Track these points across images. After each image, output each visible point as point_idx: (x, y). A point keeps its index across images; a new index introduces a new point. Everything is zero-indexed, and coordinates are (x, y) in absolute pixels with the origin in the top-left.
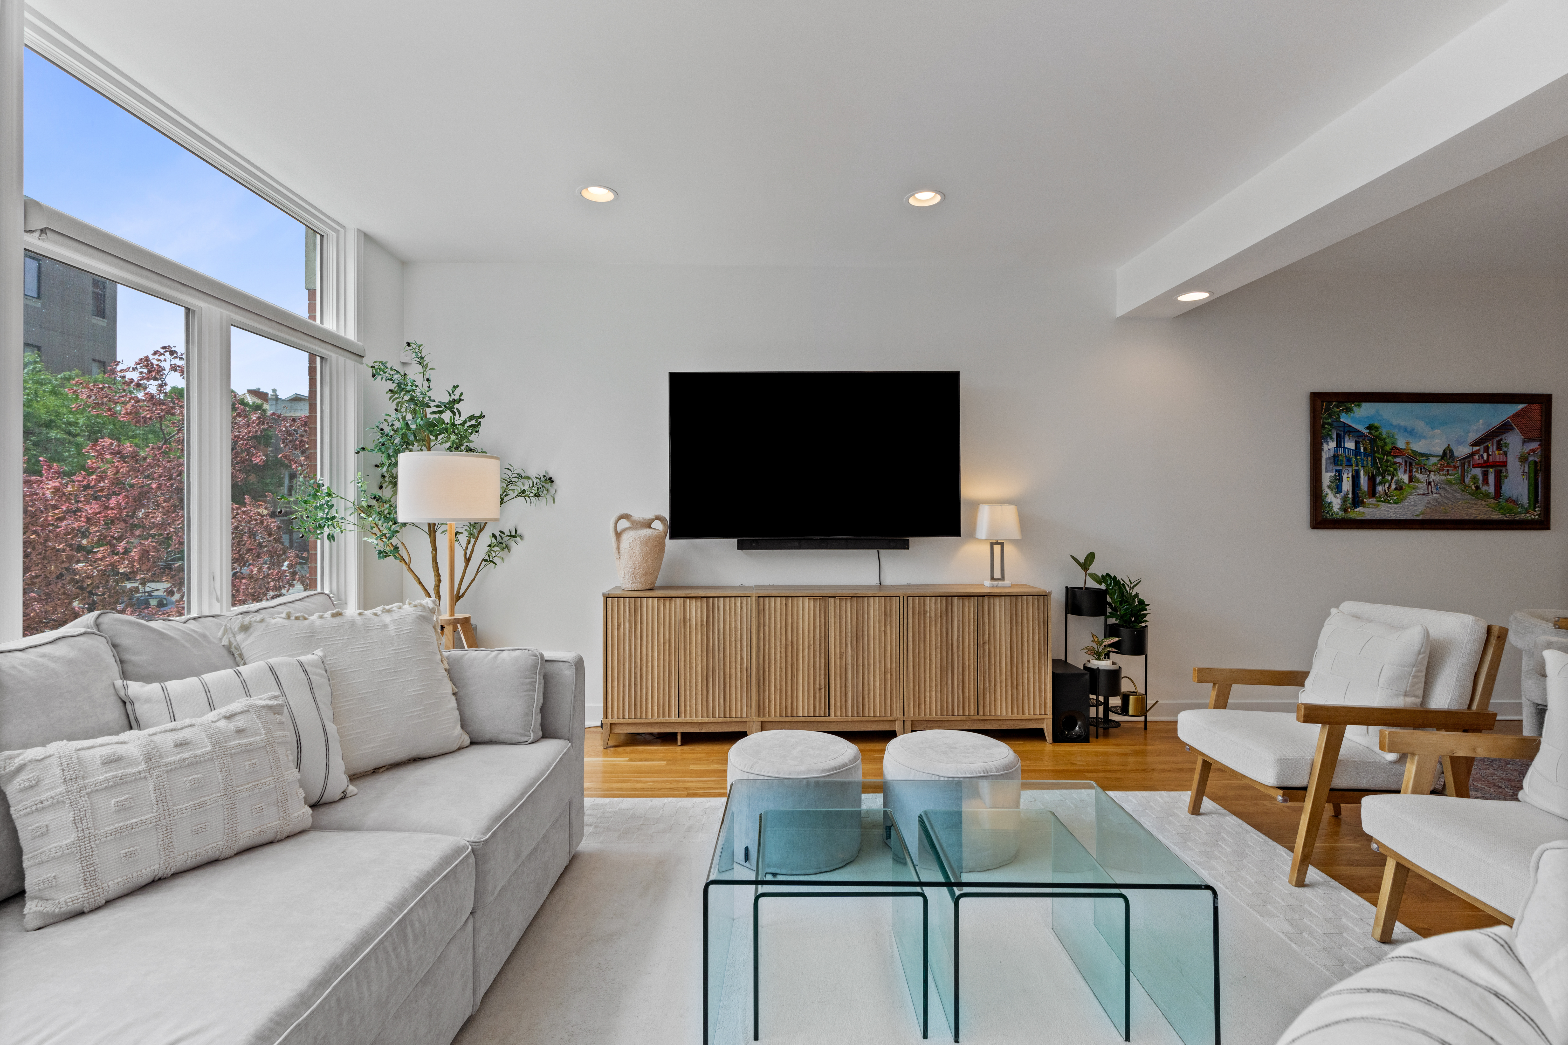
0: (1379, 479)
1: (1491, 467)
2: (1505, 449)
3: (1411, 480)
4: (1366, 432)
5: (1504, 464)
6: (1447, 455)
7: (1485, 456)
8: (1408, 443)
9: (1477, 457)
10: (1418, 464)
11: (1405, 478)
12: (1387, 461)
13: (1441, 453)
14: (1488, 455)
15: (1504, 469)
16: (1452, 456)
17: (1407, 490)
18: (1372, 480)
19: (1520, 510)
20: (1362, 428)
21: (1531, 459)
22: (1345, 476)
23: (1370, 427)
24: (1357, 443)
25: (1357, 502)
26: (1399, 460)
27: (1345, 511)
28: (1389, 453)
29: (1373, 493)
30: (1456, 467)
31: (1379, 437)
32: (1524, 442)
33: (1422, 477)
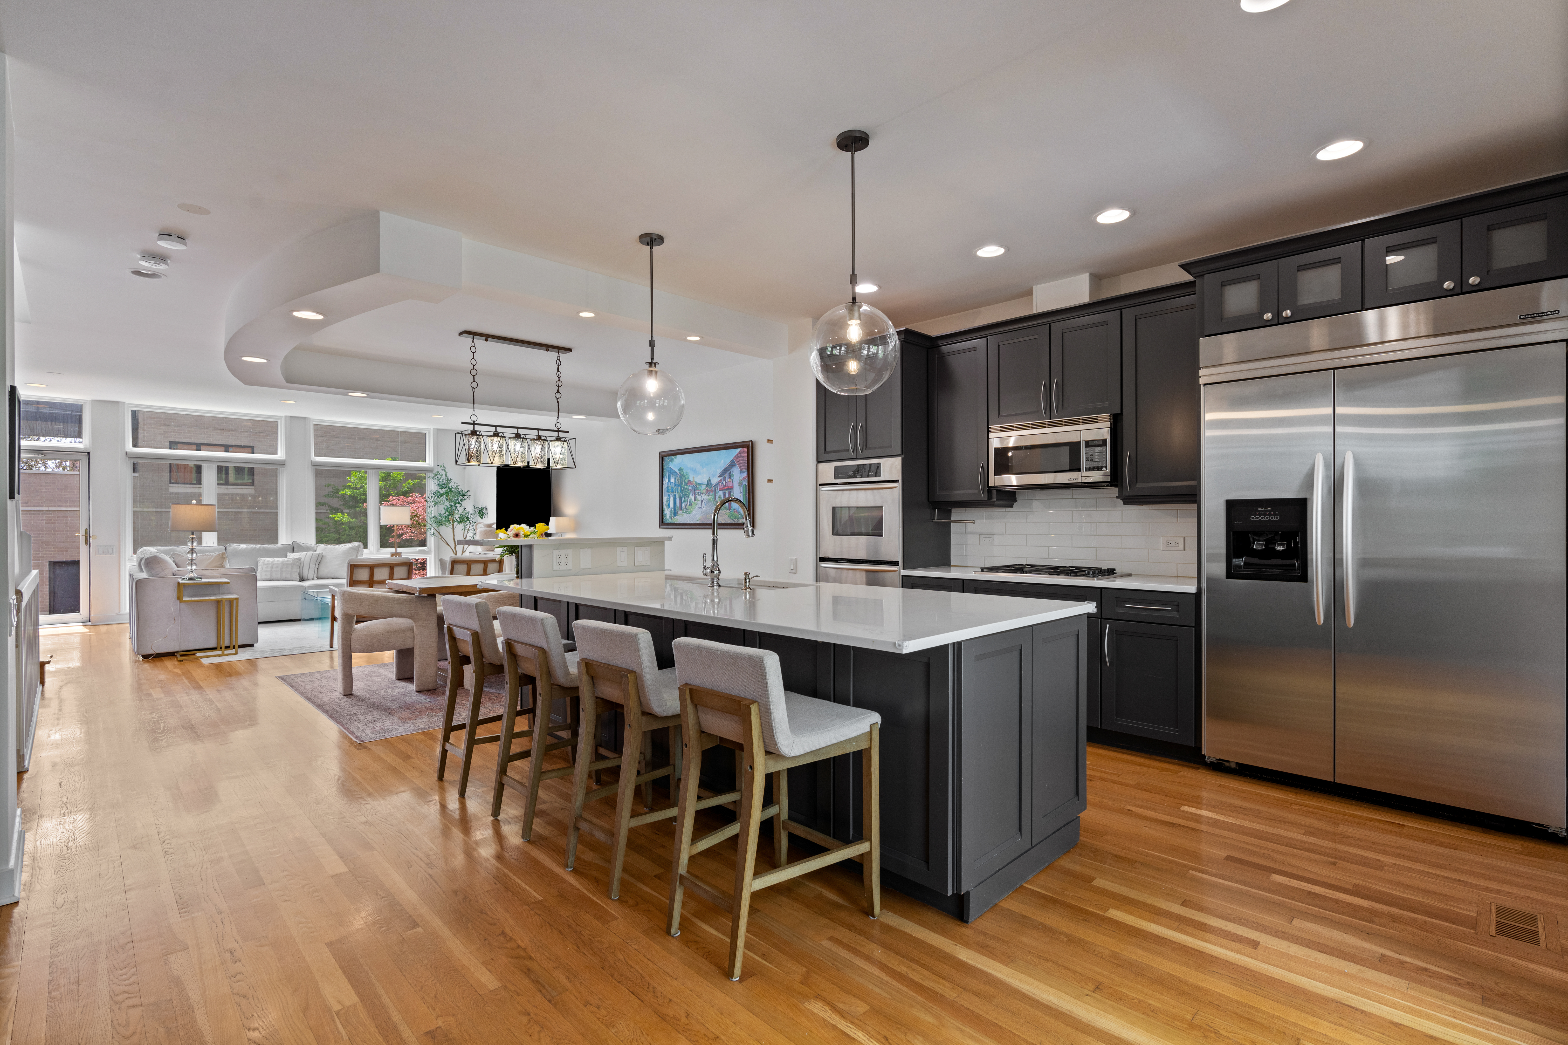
0: (683, 499)
1: (727, 490)
2: (732, 478)
3: (695, 500)
4: (678, 472)
5: (732, 488)
6: (709, 483)
7: (724, 482)
8: (694, 477)
9: (721, 484)
10: (698, 490)
11: (692, 498)
12: (686, 489)
13: (706, 483)
14: (726, 482)
15: (732, 490)
16: (711, 484)
17: (694, 505)
18: (681, 500)
19: (739, 516)
20: (676, 470)
21: (744, 483)
22: (671, 498)
23: (680, 470)
24: (675, 479)
25: (675, 514)
26: (690, 488)
27: (671, 518)
28: (686, 484)
29: (681, 508)
30: (712, 491)
31: (683, 475)
32: (741, 473)
33: (699, 497)
